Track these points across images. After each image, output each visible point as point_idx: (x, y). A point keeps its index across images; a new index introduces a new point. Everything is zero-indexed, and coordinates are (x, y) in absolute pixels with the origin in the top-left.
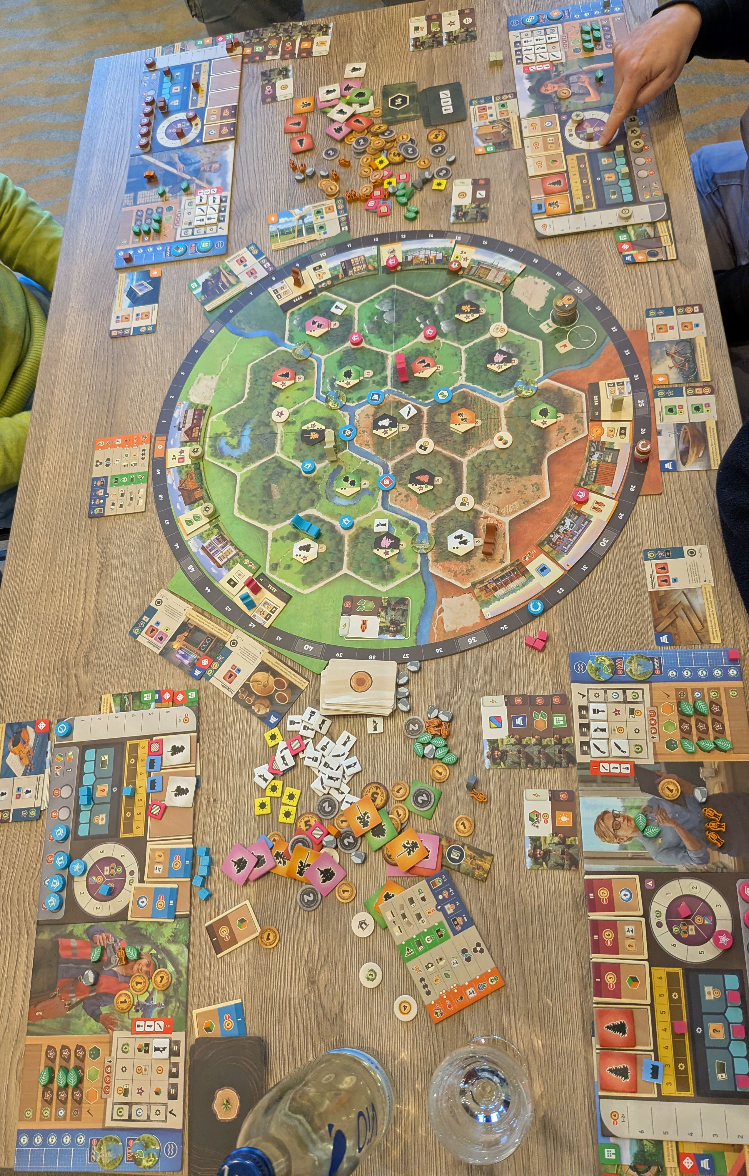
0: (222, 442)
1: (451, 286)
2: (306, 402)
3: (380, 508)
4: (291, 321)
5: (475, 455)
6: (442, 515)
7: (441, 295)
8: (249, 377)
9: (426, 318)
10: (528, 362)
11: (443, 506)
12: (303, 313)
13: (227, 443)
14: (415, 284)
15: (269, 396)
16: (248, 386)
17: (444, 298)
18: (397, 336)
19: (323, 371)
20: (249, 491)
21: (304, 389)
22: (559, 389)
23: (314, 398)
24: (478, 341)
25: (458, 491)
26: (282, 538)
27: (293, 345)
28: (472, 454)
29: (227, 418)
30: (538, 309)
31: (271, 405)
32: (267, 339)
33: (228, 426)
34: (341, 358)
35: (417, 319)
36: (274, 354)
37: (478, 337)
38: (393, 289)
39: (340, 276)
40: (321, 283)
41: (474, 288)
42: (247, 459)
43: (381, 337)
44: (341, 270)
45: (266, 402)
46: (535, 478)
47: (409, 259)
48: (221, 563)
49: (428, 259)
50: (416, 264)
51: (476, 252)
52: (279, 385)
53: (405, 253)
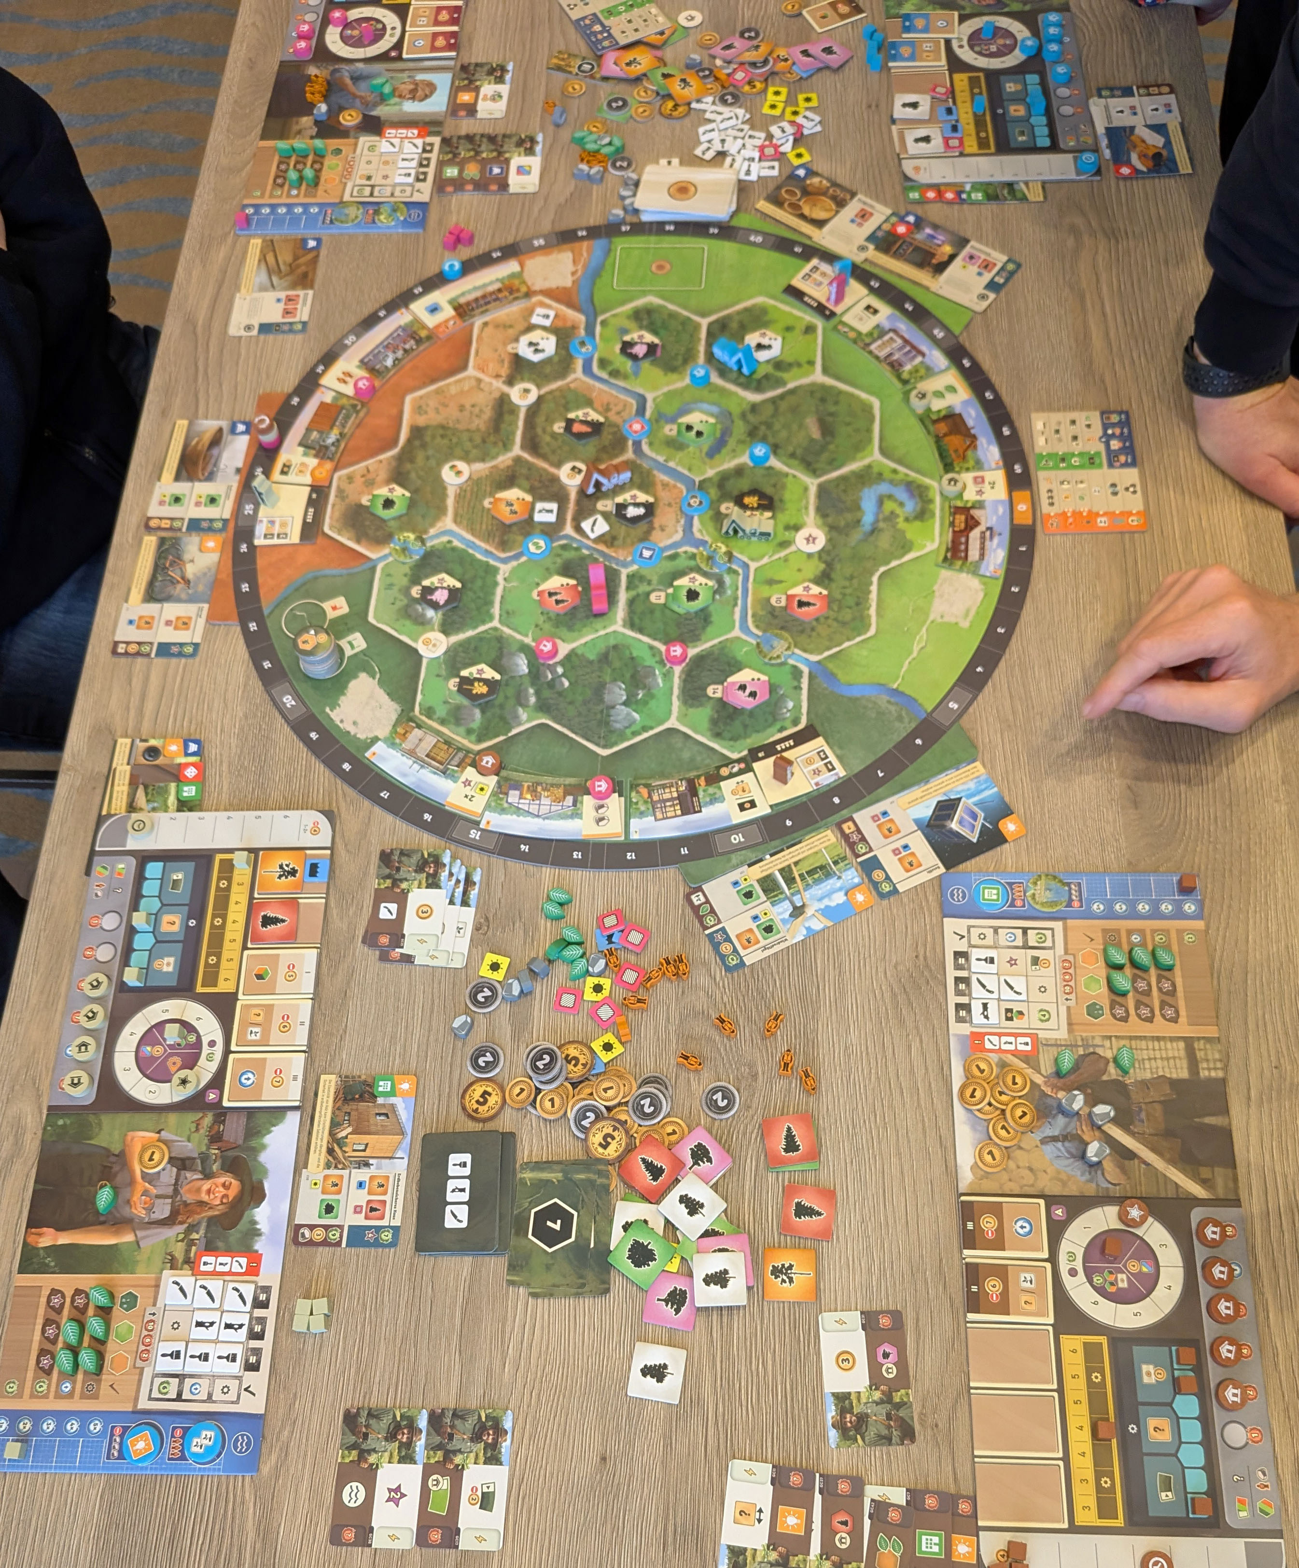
0: (910, 506)
1: (502, 738)
2: (766, 560)
3: (650, 397)
4: (797, 707)
5: (501, 459)
6: (559, 383)
7: (520, 724)
8: (873, 611)
9: (551, 685)
10: (396, 588)
11: (557, 394)
12: (775, 720)
13: (901, 504)
14: (564, 751)
15: (833, 575)
16: (873, 596)
17: (516, 717)
18: (605, 658)
19: (738, 610)
20: (857, 430)
21: (771, 582)
22: (358, 541)
23: (753, 566)
24: (470, 633)
25: (533, 411)
26: (799, 365)
27: (791, 662)
28: (504, 460)
29: (906, 546)
30: (363, 676)
31: (827, 556)
32: (841, 675)
33: (903, 532)
34: (704, 628)
35: (566, 684)
36: (829, 649)
37: (469, 640)
38: (605, 747)
39: (702, 781)
40: (741, 772)
41: (462, 730)
42: (865, 477)
43: (632, 658)
44: (701, 794)
45: (838, 566)
46: (421, 421)
47: (569, 800)
48: (891, 335)
49: (536, 796)
50: (558, 786)
51: (446, 795)
52: (816, 590)
53: (576, 814)
